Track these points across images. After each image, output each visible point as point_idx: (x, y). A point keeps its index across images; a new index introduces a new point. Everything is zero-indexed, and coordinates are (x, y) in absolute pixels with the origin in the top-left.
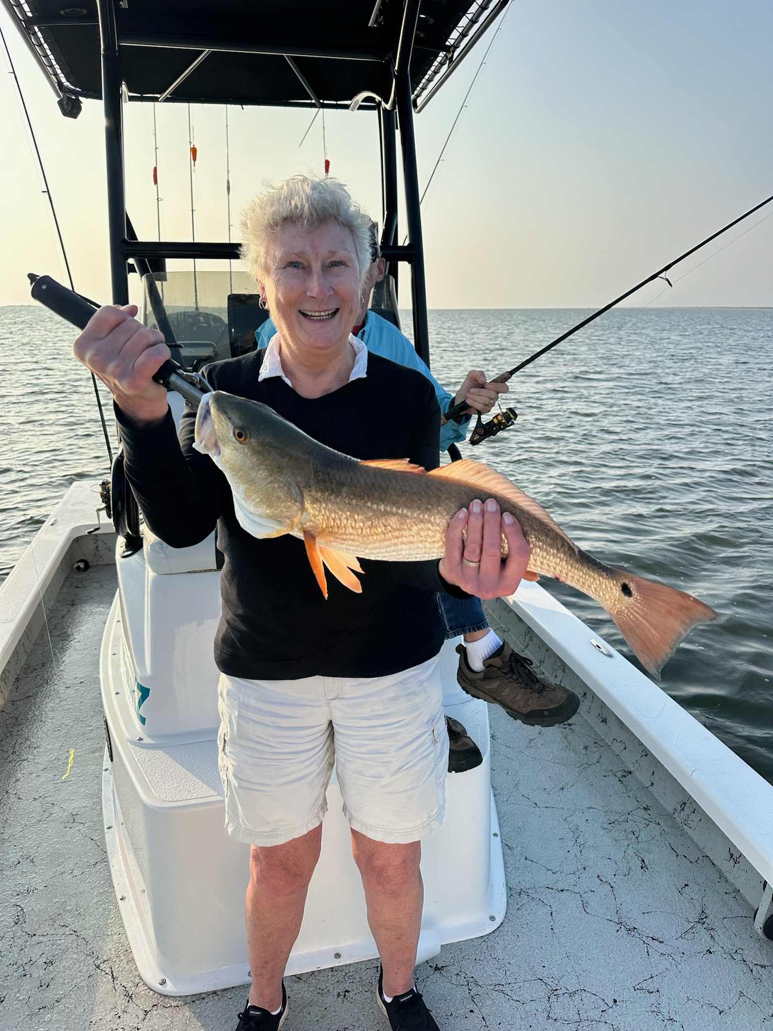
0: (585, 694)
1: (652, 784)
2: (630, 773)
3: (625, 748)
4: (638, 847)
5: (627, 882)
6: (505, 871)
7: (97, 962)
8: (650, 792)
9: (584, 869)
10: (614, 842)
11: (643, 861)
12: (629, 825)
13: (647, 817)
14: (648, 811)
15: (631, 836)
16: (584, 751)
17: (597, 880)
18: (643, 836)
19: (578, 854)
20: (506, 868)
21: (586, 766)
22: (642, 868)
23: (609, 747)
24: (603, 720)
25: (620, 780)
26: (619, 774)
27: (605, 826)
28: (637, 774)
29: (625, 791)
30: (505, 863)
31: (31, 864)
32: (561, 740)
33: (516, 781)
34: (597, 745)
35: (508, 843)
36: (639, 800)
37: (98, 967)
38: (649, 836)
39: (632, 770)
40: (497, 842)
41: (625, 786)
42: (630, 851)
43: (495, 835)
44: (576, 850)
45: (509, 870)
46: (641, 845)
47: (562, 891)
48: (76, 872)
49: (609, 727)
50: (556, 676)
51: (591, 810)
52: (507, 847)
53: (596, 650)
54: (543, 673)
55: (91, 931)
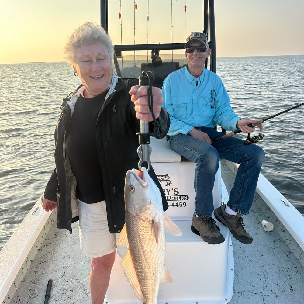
0: (277, 220)
1: (300, 258)
2: (292, 253)
3: (291, 243)
4: (290, 282)
5: (283, 294)
6: (234, 283)
7: (87, 293)
8: (299, 261)
9: (266, 287)
10: (280, 279)
11: (291, 287)
12: (287, 273)
13: (296, 271)
14: (297, 269)
15: (288, 277)
16: (273, 242)
17: (271, 292)
18: (293, 278)
19: (265, 281)
20: (234, 282)
21: (274, 248)
22: (290, 290)
23: (284, 242)
24: (283, 231)
25: (287, 255)
26: (287, 253)
27: (277, 272)
28: (295, 254)
29: (288, 260)
30: (234, 280)
31: (68, 258)
32: (265, 237)
33: (244, 251)
34: (279, 240)
35: (236, 273)
36: (294, 264)
37: (87, 295)
38: (295, 278)
39: (293, 252)
40: (232, 274)
41: (289, 258)
42: (286, 283)
43: (232, 270)
44: (264, 279)
45: (236, 283)
46: (291, 281)
47: (256, 294)
48: (82, 263)
49: (285, 234)
50: (267, 212)
51: (272, 265)
52: (236, 274)
53: (283, 203)
54: (262, 211)
55: (85, 283)
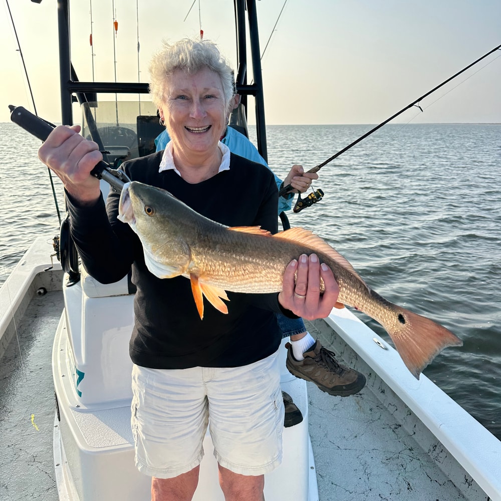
0: (370, 374)
1: (415, 433)
2: (400, 426)
3: (397, 410)
4: (406, 475)
5: (398, 498)
6: (319, 492)
8: (413, 438)
9: (370, 490)
10: (390, 472)
11: (409, 484)
12: (399, 460)
13: (411, 455)
14: (412, 451)
15: (401, 468)
16: (370, 412)
17: (379, 497)
18: (409, 468)
19: (367, 480)
20: (319, 489)
21: (371, 421)
22: (408, 489)
23: (386, 409)
24: (382, 391)
25: (393, 431)
26: (393, 427)
27: (384, 461)
28: (405, 427)
29: (396, 438)
30: (319, 487)
31: (6, 490)
32: (355, 405)
33: (326, 432)
34: (378, 408)
35: (320, 473)
36: (406, 444)
38: (412, 468)
39: (401, 424)
40: (313, 474)
41: (397, 435)
42: (401, 478)
43: (312, 468)
44: (365, 477)
45: (321, 491)
46: (407, 474)
48: (35, 495)
49: (386, 396)
50: (352, 363)
51: (374, 451)
52: (320, 476)
53: (377, 345)
54: (343, 361)
